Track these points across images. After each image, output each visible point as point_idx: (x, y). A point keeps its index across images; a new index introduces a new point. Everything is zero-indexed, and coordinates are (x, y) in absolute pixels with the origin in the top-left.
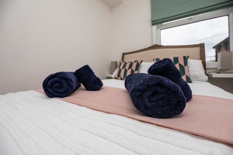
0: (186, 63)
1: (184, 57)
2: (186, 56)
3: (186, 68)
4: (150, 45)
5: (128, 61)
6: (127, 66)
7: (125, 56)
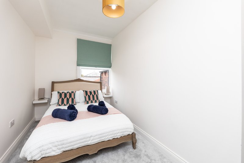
1: (97, 91)
5: (66, 92)
6: (68, 96)
7: (55, 84)
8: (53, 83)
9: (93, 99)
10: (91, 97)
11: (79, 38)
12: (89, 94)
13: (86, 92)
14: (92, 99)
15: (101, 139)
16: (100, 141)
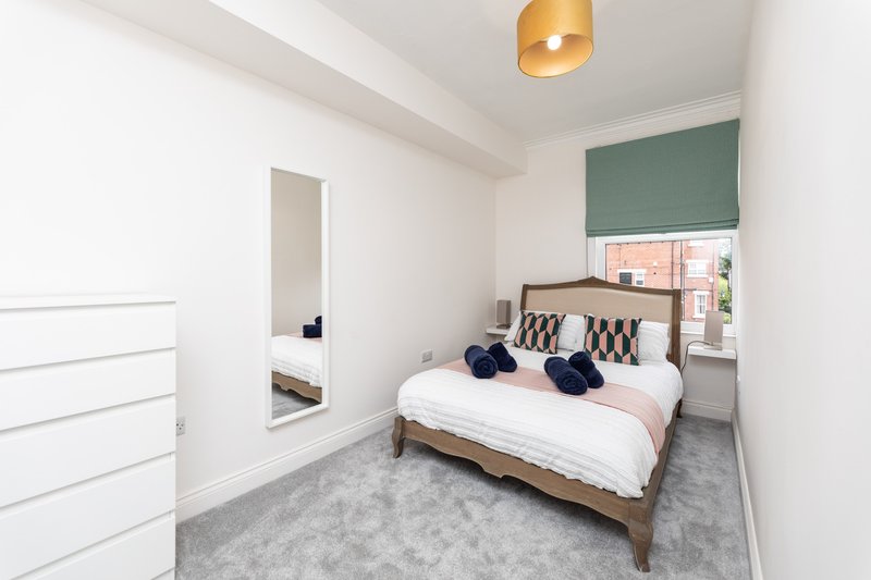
0: (634, 333)
1: (633, 321)
2: (637, 319)
3: (633, 341)
4: (582, 276)
5: (538, 313)
6: (538, 326)
7: (529, 292)
8: (526, 288)
9: (611, 346)
10: (603, 338)
11: (592, 145)
12: (597, 327)
13: (591, 321)
14: (603, 345)
15: (511, 446)
16: (512, 454)
